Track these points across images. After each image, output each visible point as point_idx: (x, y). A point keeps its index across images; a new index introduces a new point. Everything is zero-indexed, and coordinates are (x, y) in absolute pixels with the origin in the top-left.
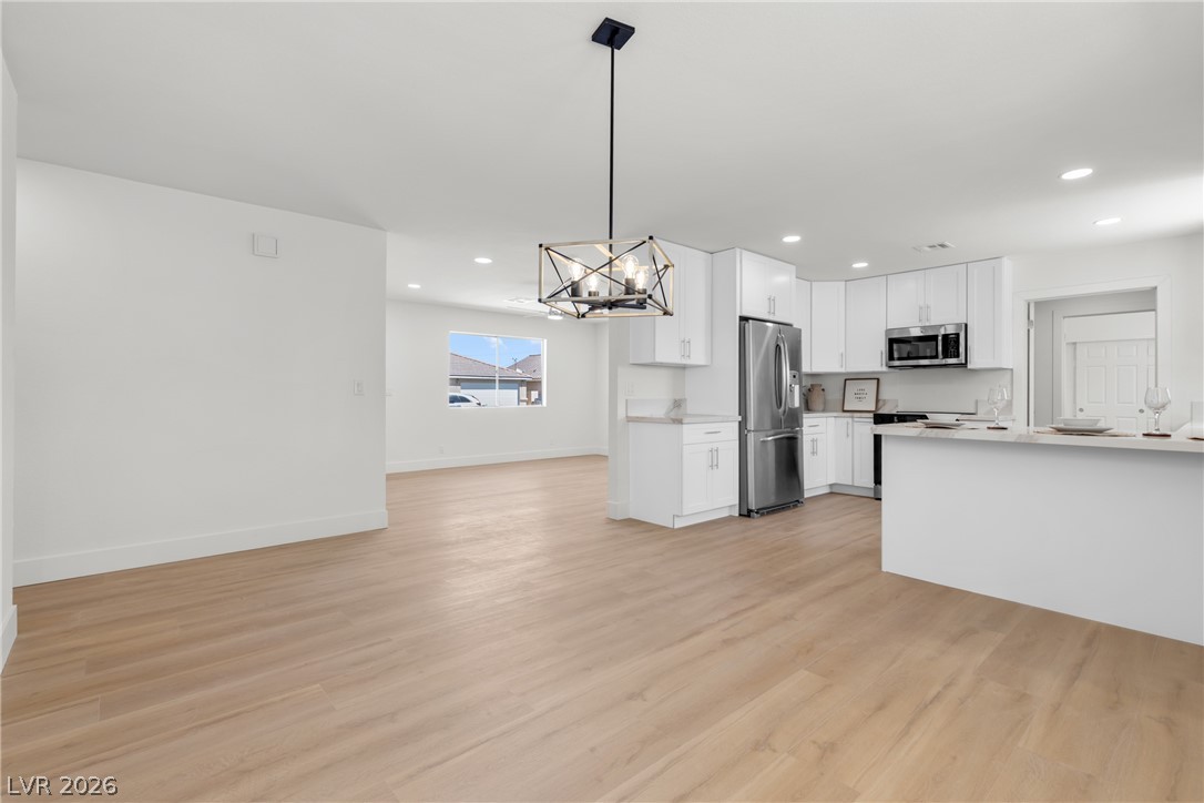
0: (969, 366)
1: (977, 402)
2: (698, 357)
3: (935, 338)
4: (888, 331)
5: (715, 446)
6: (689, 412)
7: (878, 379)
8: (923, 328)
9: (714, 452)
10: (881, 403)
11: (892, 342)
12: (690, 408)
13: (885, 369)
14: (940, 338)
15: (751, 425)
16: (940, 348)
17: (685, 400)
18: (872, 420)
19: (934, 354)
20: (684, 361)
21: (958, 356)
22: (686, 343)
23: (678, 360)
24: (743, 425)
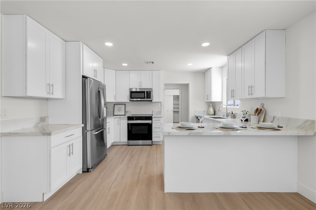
0: (153, 101)
1: (153, 111)
2: (58, 94)
3: (144, 92)
4: (130, 89)
5: (71, 143)
6: (49, 124)
7: (125, 104)
8: (140, 89)
9: (71, 146)
10: (126, 112)
11: (132, 92)
12: (51, 121)
13: (129, 101)
14: (146, 92)
15: (89, 128)
16: (146, 95)
17: (48, 117)
18: (127, 119)
19: (144, 97)
20: (49, 96)
21: (150, 98)
22: (50, 86)
23: (45, 95)
24: (84, 129)
